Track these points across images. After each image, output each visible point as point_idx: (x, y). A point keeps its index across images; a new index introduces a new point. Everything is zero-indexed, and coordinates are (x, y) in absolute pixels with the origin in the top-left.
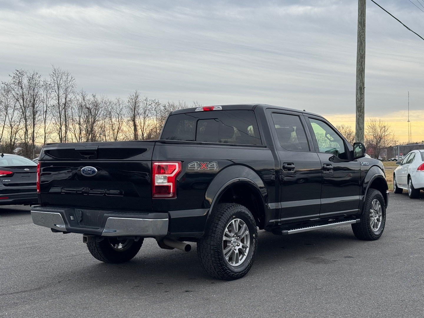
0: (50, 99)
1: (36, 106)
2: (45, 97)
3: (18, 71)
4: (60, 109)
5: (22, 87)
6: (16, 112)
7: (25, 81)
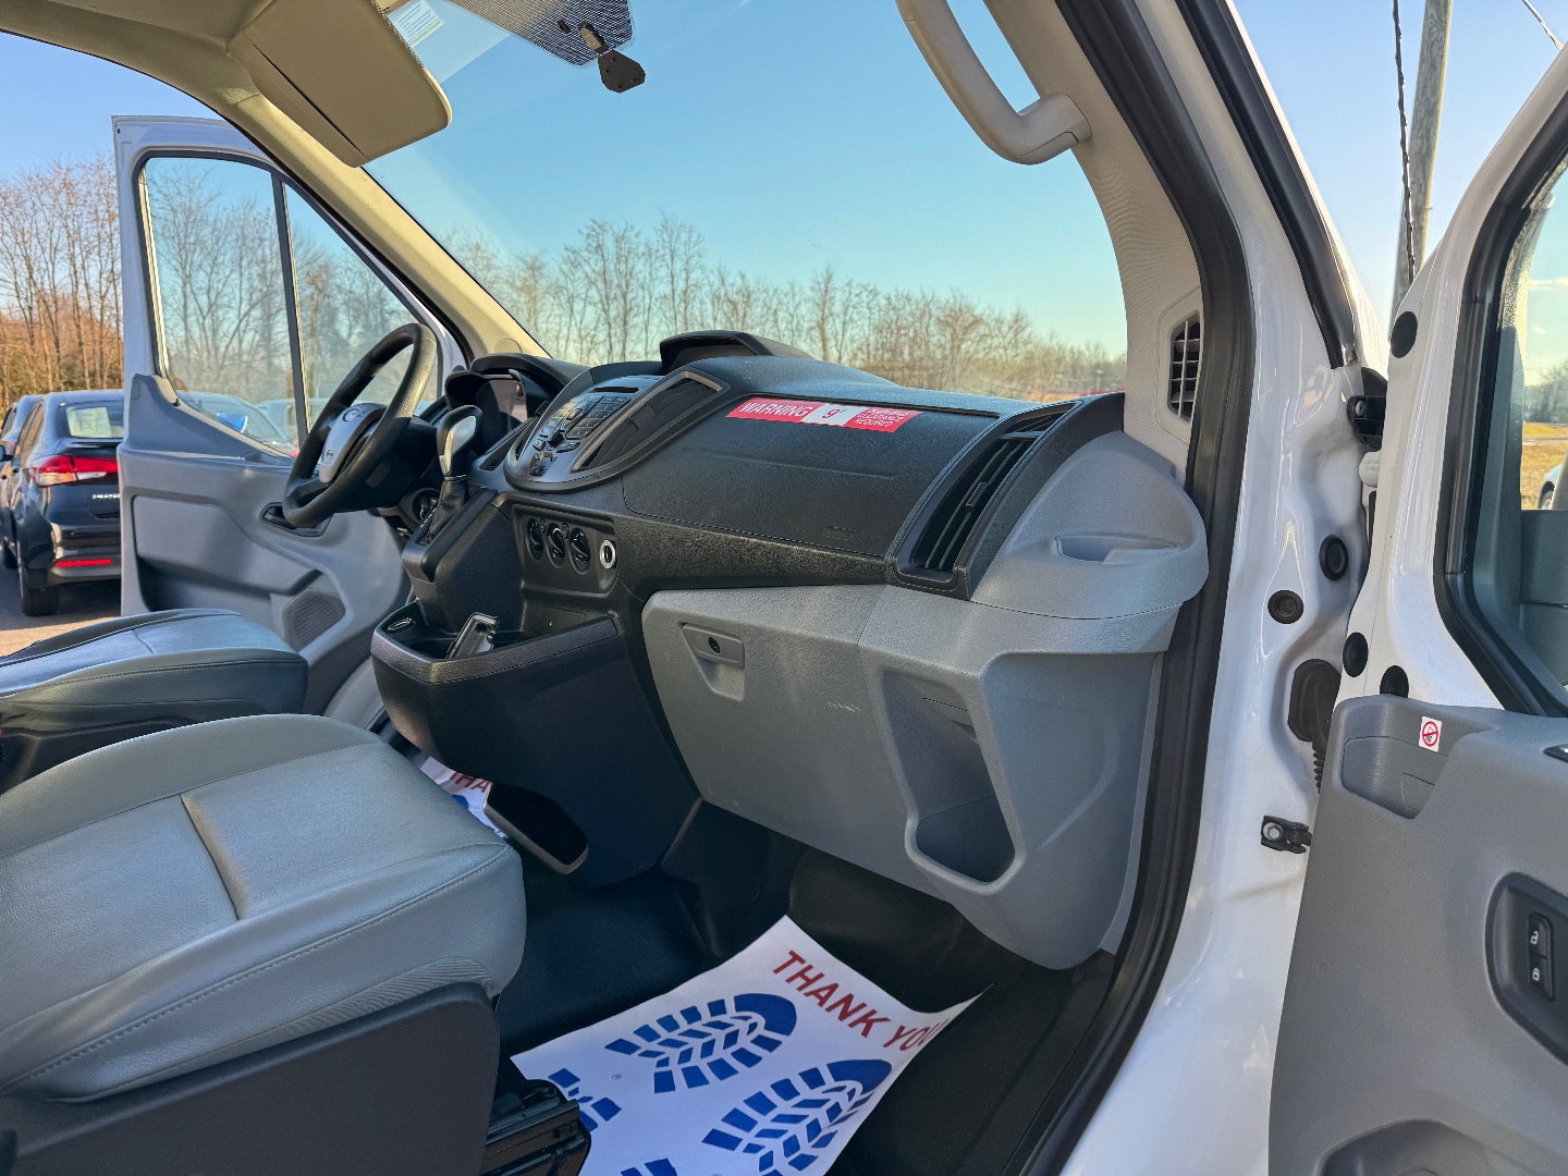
0: (657, 283)
1: (630, 296)
2: (648, 275)
3: (594, 222)
4: (677, 303)
5: (603, 256)
6: (590, 309)
7: (610, 245)
